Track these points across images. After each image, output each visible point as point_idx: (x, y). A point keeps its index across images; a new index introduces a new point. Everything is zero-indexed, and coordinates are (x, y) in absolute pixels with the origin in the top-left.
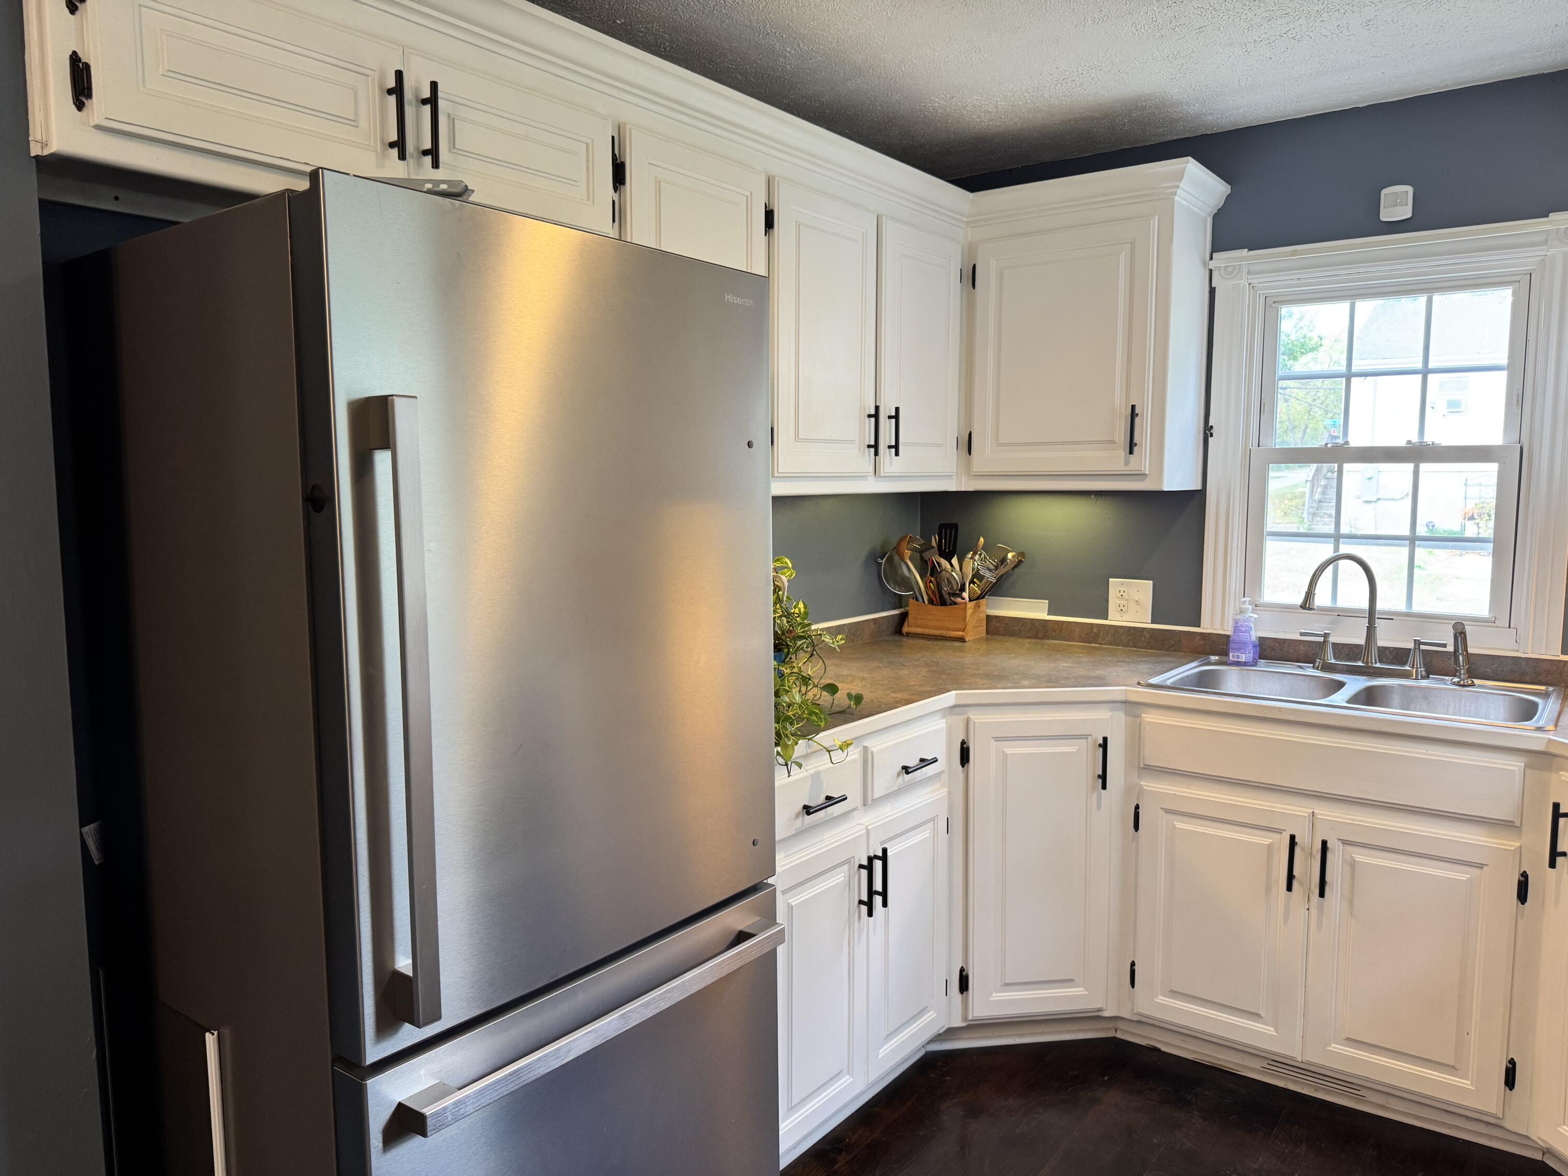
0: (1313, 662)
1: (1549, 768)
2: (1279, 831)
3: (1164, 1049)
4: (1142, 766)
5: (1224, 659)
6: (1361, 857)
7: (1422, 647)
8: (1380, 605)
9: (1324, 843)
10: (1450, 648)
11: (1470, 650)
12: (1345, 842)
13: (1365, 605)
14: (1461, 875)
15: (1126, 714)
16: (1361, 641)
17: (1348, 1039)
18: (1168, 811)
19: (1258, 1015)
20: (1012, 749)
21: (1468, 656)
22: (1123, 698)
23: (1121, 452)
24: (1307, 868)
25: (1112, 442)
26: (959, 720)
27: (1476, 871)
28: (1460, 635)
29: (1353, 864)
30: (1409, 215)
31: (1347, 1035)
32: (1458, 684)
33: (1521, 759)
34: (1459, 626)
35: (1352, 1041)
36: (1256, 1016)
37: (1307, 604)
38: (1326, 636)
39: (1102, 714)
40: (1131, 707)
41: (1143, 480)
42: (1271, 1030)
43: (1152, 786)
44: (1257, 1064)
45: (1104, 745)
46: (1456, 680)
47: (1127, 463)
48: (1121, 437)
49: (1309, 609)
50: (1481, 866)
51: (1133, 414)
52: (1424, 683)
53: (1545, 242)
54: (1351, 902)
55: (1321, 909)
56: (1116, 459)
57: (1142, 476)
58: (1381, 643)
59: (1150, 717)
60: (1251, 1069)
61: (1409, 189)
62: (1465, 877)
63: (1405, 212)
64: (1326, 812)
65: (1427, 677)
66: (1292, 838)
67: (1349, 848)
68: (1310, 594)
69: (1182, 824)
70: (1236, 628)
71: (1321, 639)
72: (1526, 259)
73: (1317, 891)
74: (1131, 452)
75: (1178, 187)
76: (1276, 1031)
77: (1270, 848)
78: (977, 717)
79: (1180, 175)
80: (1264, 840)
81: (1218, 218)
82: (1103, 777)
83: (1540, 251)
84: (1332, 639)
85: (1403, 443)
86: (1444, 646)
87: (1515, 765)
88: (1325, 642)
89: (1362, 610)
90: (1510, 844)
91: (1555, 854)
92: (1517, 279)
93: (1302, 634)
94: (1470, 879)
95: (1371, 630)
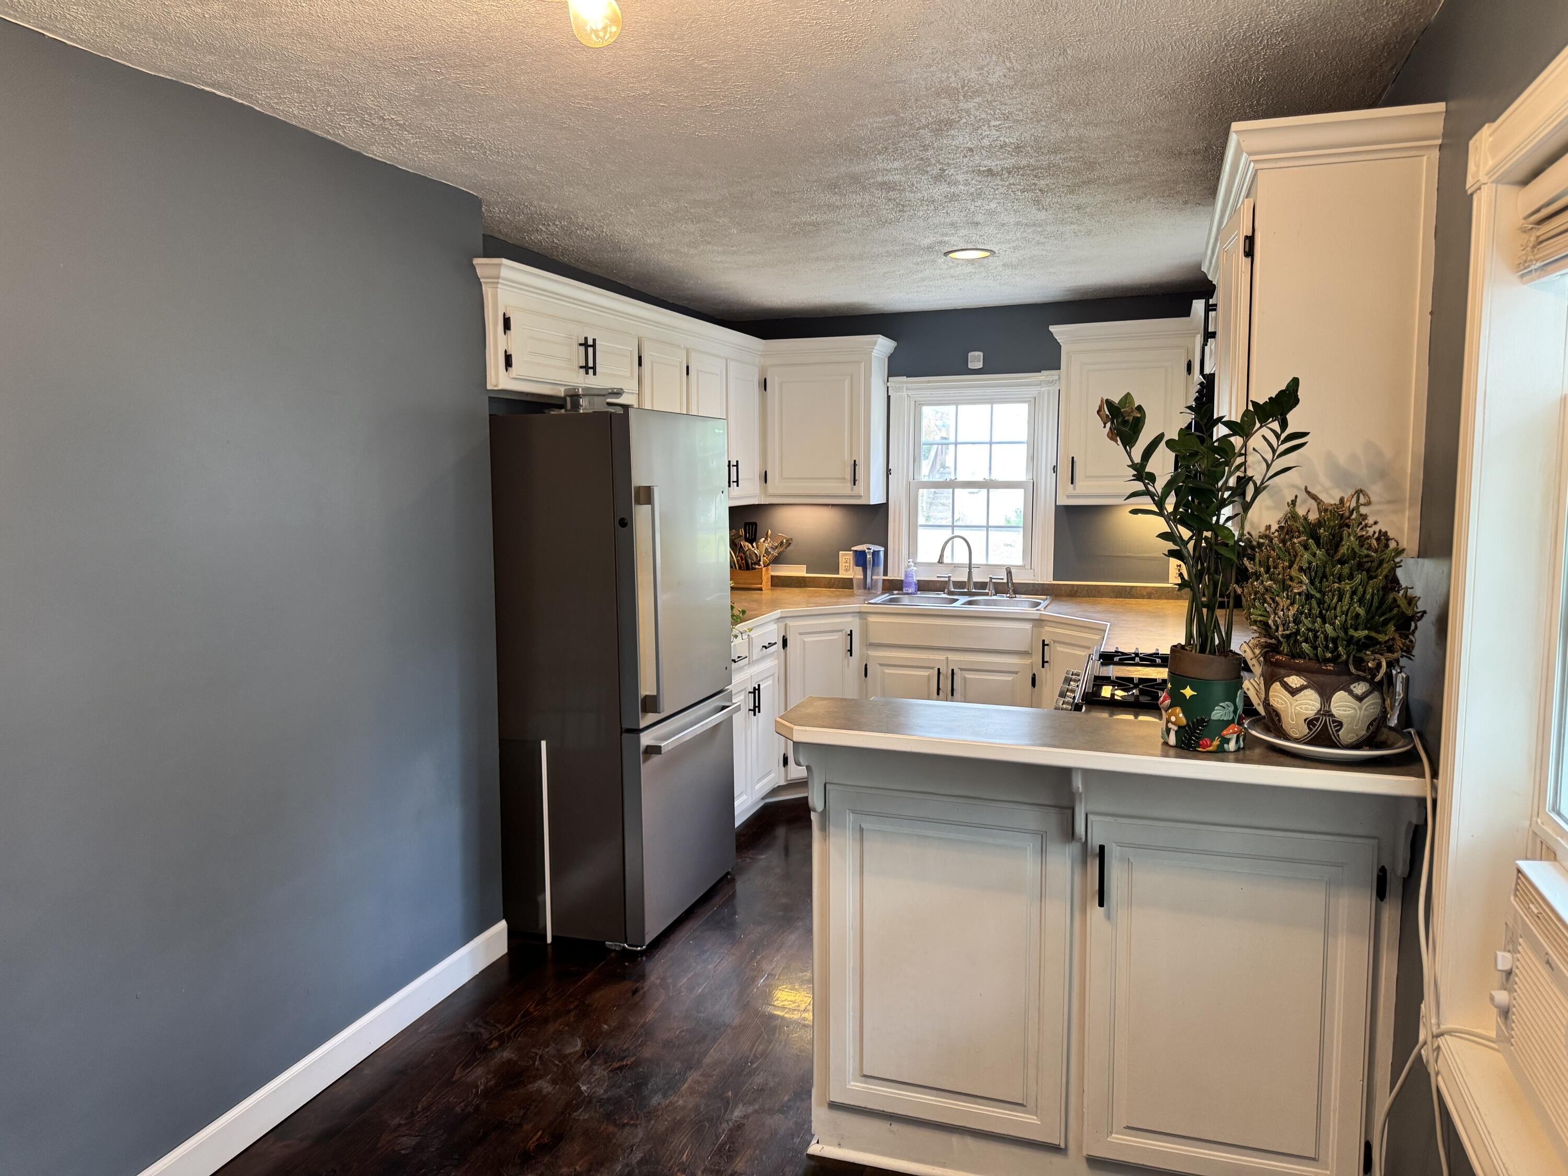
0: (944, 591)
1: (1041, 626)
2: (933, 668)
4: (868, 643)
5: (900, 592)
6: (970, 676)
7: (993, 580)
8: (973, 562)
9: (953, 670)
10: (1005, 581)
11: (1014, 581)
12: (961, 669)
13: (968, 562)
14: (1009, 678)
15: (860, 619)
16: (966, 579)
18: (881, 665)
20: (809, 639)
21: (1013, 584)
22: (858, 610)
23: (849, 484)
24: (946, 684)
25: (844, 479)
26: (782, 625)
27: (1015, 675)
28: (1009, 573)
29: (965, 679)
30: (981, 366)
32: (1009, 597)
33: (1032, 623)
34: (1008, 569)
37: (940, 561)
38: (949, 577)
39: (849, 619)
40: (862, 614)
41: (859, 499)
43: (873, 653)
45: (851, 635)
46: (1008, 595)
47: (852, 490)
48: (848, 475)
49: (941, 563)
50: (1016, 673)
51: (855, 465)
52: (994, 598)
53: (1040, 384)
56: (846, 488)
57: (860, 497)
58: (975, 579)
59: (872, 619)
61: (981, 354)
62: (1010, 679)
63: (979, 365)
64: (953, 657)
65: (996, 595)
66: (939, 669)
67: (963, 672)
68: (942, 556)
69: (888, 671)
70: (906, 576)
71: (947, 579)
72: (1033, 391)
73: (950, 694)
74: (854, 484)
75: (873, 348)
77: (929, 676)
78: (791, 623)
79: (875, 343)
80: (925, 673)
81: (891, 358)
82: (851, 651)
83: (1038, 388)
84: (952, 579)
85: (982, 480)
86: (1003, 579)
87: (1028, 626)
88: (949, 580)
89: (966, 564)
90: (1028, 662)
91: (1044, 662)
92: (1029, 399)
93: (938, 577)
94: (1013, 679)
95: (970, 573)
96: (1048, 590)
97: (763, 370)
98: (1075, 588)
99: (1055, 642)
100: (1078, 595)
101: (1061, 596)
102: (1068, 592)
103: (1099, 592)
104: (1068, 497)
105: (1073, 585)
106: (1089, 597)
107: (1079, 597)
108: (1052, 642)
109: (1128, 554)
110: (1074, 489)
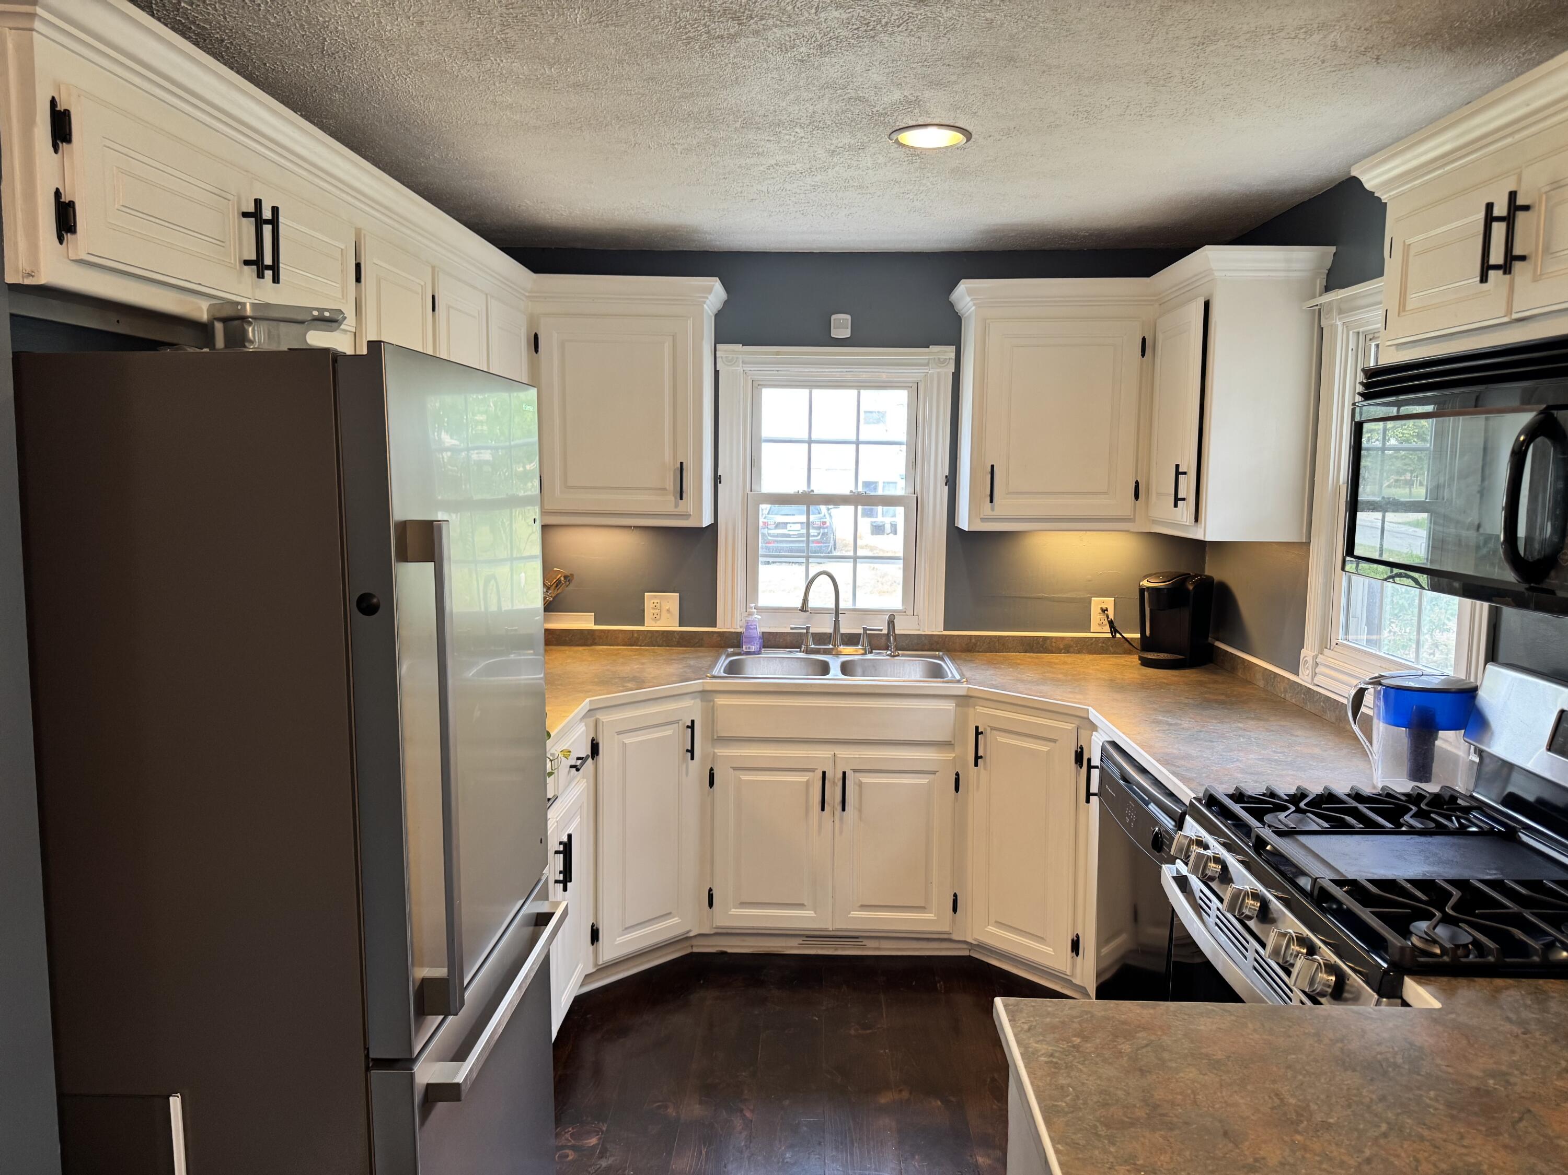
0: (800, 648)
1: (968, 706)
2: (813, 770)
3: (730, 950)
4: (715, 737)
5: (737, 650)
6: (866, 779)
7: (868, 632)
8: (842, 605)
9: (844, 773)
10: (885, 632)
11: (897, 632)
12: (855, 771)
13: (833, 606)
14: (923, 780)
15: (702, 701)
16: (830, 630)
17: (862, 906)
18: (735, 769)
19: (803, 905)
20: (630, 740)
21: (895, 636)
22: (701, 689)
23: (671, 498)
24: (833, 794)
25: (664, 489)
26: (591, 721)
27: (932, 776)
28: (891, 623)
29: (860, 785)
30: (849, 335)
31: (860, 904)
32: (891, 655)
33: (953, 701)
34: (889, 616)
35: (864, 907)
36: (801, 906)
37: (804, 608)
38: (808, 628)
39: (687, 703)
40: (705, 695)
41: (687, 519)
42: (810, 913)
43: (722, 751)
44: (795, 942)
45: (692, 727)
46: (889, 652)
47: (676, 506)
48: (670, 483)
49: (806, 611)
50: (934, 773)
51: (682, 469)
52: (869, 656)
53: (927, 365)
54: (860, 811)
55: (841, 819)
56: (668, 503)
57: (686, 516)
58: (843, 631)
59: (721, 701)
60: (792, 948)
61: (848, 317)
62: (926, 781)
63: (846, 333)
64: (843, 753)
65: (871, 652)
66: (824, 773)
67: (857, 774)
68: (805, 600)
69: (746, 777)
70: (748, 628)
71: (805, 631)
72: (915, 374)
73: (839, 808)
74: (681, 498)
75: (705, 296)
76: (815, 913)
77: (807, 782)
78: (604, 718)
79: (710, 290)
80: (802, 778)
81: (719, 316)
82: (692, 751)
83: (925, 370)
84: (812, 630)
85: (848, 493)
86: (881, 630)
87: (950, 705)
88: (807, 632)
89: (831, 609)
90: (950, 756)
91: (977, 758)
92: (910, 385)
93: (792, 628)
94: (929, 782)
95: (837, 622)
96: (937, 643)
97: (532, 320)
98: (973, 640)
99: (993, 729)
100: (977, 649)
101: (955, 650)
102: (964, 645)
103: (1003, 645)
104: (983, 520)
105: (971, 636)
106: (991, 652)
107: (979, 652)
108: (989, 729)
109: (1040, 594)
110: (993, 509)
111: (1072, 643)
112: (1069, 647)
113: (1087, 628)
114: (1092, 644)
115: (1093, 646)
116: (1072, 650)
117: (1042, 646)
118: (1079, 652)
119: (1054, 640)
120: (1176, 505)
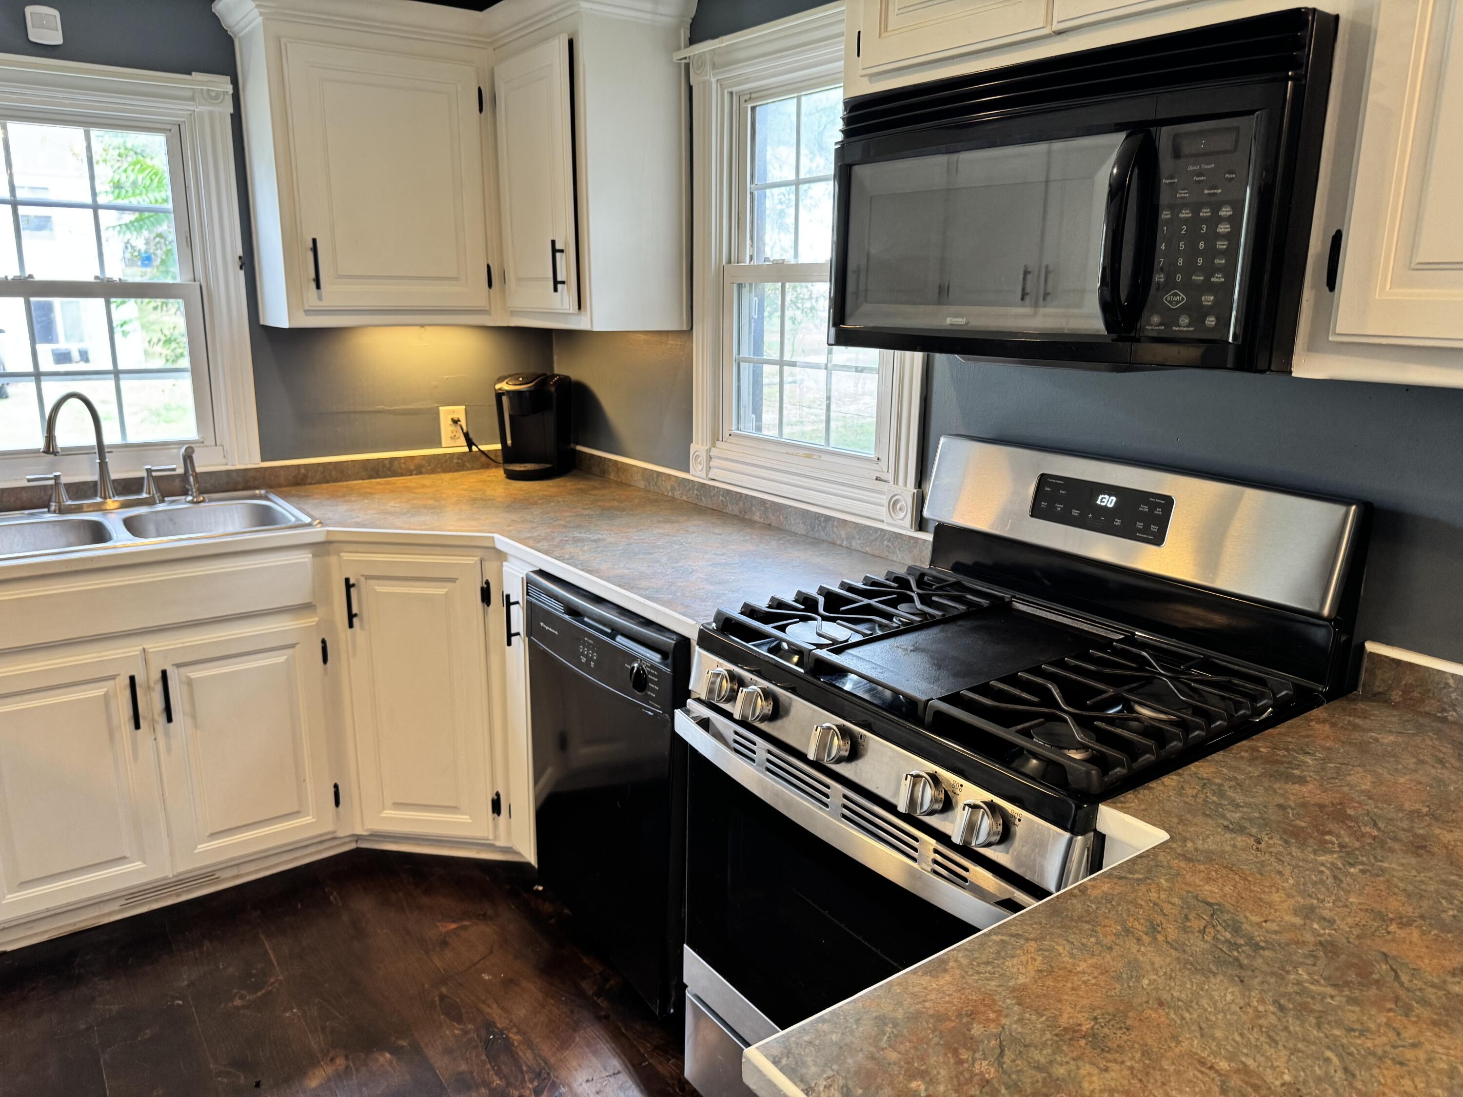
0: (48, 506)
1: (328, 554)
2: (113, 678)
6: (196, 673)
7: (154, 474)
8: (107, 440)
9: (164, 673)
10: (181, 471)
11: (198, 470)
12: (178, 666)
13: (92, 441)
14: (280, 658)
16: (95, 477)
17: (212, 835)
19: (124, 858)
21: (197, 476)
24: (150, 702)
27: (290, 651)
28: (188, 458)
29: (190, 683)
30: (61, 42)
31: (210, 832)
32: (192, 502)
33: (307, 551)
34: (190, 450)
35: (214, 835)
36: (122, 859)
38: (56, 478)
42: (138, 865)
44: (115, 906)
46: (190, 498)
50: (293, 646)
52: (161, 507)
53: (192, 99)
54: (194, 716)
55: (167, 734)
58: (114, 476)
60: (110, 914)
61: (55, 13)
62: (282, 659)
63: (54, 36)
64: (155, 645)
65: (162, 501)
66: (132, 679)
67: (183, 670)
68: (51, 438)
71: (52, 482)
72: (177, 110)
73: (163, 719)
76: (145, 862)
77: (106, 697)
80: (97, 691)
83: (190, 106)
84: (64, 480)
85: (91, 279)
86: (174, 470)
87: (302, 558)
88: (57, 484)
89: (92, 447)
90: (312, 620)
91: (351, 616)
92: (169, 127)
93: (29, 480)
94: (287, 660)
95: (103, 466)
96: (255, 478)
98: (303, 471)
99: (367, 578)
100: (309, 481)
101: (280, 486)
102: (290, 478)
103: (342, 472)
104: (308, 312)
105: (299, 466)
106: (327, 482)
107: (311, 484)
108: (362, 579)
109: (380, 407)
110: (320, 298)
111: (424, 463)
112: (420, 467)
113: (438, 443)
114: (446, 461)
115: (448, 462)
116: (424, 470)
117: (389, 469)
118: (433, 472)
119: (402, 461)
120: (556, 290)
